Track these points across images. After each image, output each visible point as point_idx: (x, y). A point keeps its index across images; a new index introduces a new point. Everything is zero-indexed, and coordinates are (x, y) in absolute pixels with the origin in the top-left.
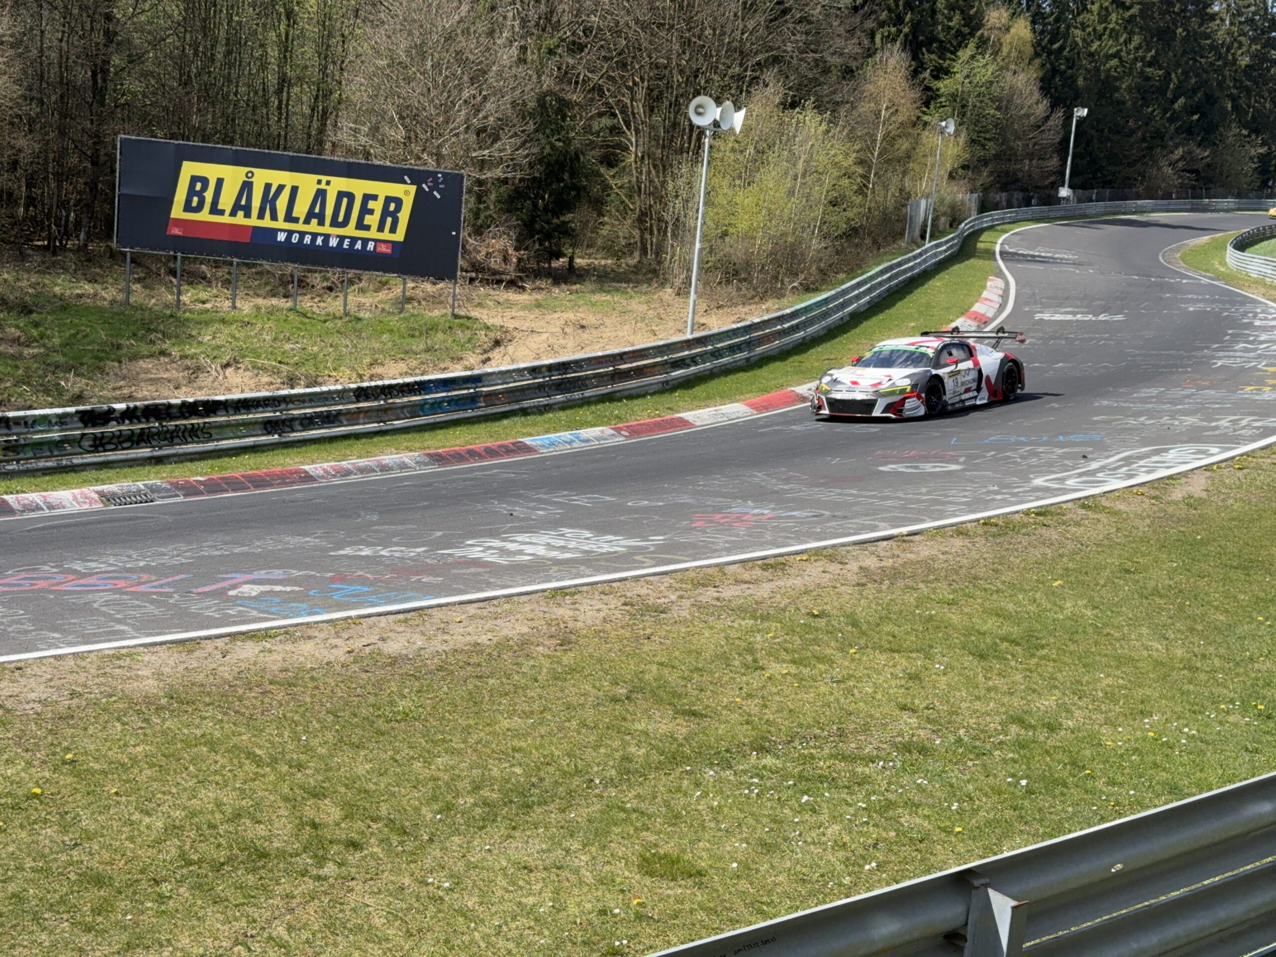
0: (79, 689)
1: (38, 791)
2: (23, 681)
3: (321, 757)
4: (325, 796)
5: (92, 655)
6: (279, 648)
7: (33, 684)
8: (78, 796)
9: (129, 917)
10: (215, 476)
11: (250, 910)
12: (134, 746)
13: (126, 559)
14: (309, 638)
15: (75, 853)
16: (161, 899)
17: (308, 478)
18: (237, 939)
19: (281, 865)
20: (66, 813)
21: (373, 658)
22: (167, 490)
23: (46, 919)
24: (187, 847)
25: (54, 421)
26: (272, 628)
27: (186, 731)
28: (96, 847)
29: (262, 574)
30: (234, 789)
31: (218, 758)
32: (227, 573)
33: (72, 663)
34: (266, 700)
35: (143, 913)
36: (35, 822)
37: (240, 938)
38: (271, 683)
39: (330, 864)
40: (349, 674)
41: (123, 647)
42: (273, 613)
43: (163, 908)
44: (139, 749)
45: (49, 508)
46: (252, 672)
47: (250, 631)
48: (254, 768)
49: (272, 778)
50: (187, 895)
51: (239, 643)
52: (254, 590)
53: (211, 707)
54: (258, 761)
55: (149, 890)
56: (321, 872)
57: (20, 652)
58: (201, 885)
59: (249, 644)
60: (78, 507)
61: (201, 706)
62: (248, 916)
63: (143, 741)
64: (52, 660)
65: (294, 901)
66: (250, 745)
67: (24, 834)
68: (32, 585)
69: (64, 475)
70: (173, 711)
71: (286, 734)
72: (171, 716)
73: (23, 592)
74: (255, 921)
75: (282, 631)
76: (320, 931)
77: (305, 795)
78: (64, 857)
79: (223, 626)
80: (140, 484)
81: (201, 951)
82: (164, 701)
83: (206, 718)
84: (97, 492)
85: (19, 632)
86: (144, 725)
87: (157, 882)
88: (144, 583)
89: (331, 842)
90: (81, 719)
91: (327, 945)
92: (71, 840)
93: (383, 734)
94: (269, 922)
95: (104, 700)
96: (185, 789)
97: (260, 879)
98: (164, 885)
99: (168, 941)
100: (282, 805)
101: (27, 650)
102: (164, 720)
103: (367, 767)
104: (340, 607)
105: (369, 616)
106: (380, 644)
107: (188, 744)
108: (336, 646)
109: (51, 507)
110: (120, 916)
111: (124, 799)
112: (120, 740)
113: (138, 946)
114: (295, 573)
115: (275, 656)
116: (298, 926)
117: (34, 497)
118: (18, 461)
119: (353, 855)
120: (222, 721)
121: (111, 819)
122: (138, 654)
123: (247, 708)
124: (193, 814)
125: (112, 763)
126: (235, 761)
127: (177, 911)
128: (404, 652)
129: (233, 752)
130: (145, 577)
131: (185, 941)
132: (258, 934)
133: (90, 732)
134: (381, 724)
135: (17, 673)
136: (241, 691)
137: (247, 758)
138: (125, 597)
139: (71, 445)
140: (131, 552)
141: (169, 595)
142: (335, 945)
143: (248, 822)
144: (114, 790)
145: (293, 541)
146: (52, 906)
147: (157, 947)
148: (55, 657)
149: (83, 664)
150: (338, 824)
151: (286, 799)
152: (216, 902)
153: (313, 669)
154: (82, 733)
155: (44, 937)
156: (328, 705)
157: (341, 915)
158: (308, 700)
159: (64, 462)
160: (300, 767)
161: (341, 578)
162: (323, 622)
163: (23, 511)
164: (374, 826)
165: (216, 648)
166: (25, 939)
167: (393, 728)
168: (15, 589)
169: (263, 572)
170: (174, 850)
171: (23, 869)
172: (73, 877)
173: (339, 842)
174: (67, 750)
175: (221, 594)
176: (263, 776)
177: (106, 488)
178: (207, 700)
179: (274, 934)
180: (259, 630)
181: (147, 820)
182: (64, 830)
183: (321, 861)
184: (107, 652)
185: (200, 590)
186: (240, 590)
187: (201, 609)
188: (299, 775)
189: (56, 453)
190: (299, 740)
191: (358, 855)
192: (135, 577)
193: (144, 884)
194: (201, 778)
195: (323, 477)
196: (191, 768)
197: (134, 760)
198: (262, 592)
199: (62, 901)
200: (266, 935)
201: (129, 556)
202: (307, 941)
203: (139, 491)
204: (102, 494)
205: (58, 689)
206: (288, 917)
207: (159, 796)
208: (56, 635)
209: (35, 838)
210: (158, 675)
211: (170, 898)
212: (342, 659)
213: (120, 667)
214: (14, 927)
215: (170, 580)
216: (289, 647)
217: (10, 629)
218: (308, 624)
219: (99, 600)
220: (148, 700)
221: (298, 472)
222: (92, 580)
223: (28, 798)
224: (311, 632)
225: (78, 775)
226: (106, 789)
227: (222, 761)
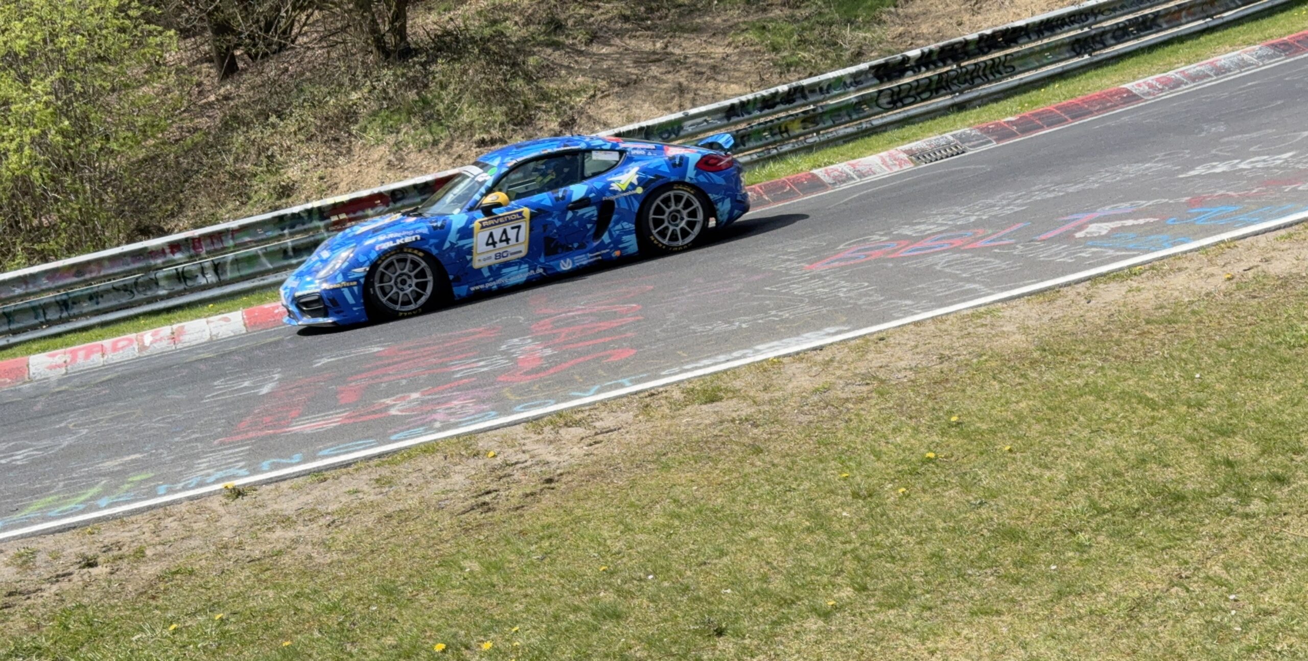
0: (947, 352)
1: (932, 455)
2: (889, 351)
3: (1221, 394)
4: (1234, 433)
5: (951, 317)
6: (1148, 285)
7: (900, 353)
8: (972, 457)
9: (1053, 567)
10: (1027, 112)
11: (1180, 553)
12: (1017, 403)
13: (955, 216)
14: (1180, 270)
15: (983, 511)
16: (1081, 548)
17: (1132, 97)
18: (1171, 581)
19: (1201, 507)
20: (965, 474)
21: (1258, 282)
22: (978, 138)
23: (970, 575)
24: (1096, 497)
25: (848, 81)
26: (1135, 265)
27: (1066, 382)
28: (1002, 503)
29: (1107, 210)
30: (1133, 435)
31: (1107, 405)
32: (1067, 214)
33: (933, 327)
34: (1146, 341)
35: (1066, 563)
36: (936, 485)
37: (1175, 580)
38: (1148, 322)
39: (1256, 501)
40: (1235, 302)
41: (980, 306)
42: (1131, 250)
43: (1086, 556)
44: (1023, 405)
45: (859, 177)
46: (1124, 314)
47: (1112, 272)
48: (1150, 413)
49: (1171, 420)
50: (1107, 542)
51: (1101, 286)
52: (1105, 228)
53: (1088, 355)
54: (1152, 404)
55: (1067, 541)
56: (1247, 510)
57: (878, 323)
58: (1119, 532)
59: (1113, 286)
60: (888, 171)
61: (1077, 355)
62: (1178, 558)
63: (1025, 397)
64: (912, 327)
65: (1225, 540)
66: (1139, 389)
67: (927, 498)
68: (867, 256)
69: (867, 139)
70: (1049, 363)
71: (1177, 374)
72: (1048, 369)
73: (862, 264)
74: (1186, 563)
75: (1147, 266)
76: (1261, 568)
77: (1212, 434)
78: (972, 516)
79: (1079, 271)
80: (948, 136)
81: (1137, 594)
82: (1036, 355)
83: (1085, 367)
84: (905, 152)
85: (870, 304)
86: (1021, 381)
87: (1073, 533)
88: (981, 238)
89: (1253, 479)
90: (957, 381)
91: (1272, 580)
92: (976, 499)
93: (1288, 361)
94: (1200, 562)
95: (975, 361)
96: (1080, 440)
97: (1182, 521)
98: (1080, 535)
99: (1100, 587)
100: (1189, 446)
101: (884, 320)
102: (1041, 374)
103: (1277, 398)
104: (1208, 232)
105: (1244, 237)
106: (1264, 266)
107: (1072, 395)
108: (1212, 275)
109: (861, 175)
110: (1043, 567)
111: (1018, 455)
112: (1001, 398)
113: (1070, 593)
114: (1144, 203)
115: (1145, 295)
116: (1236, 564)
117: (843, 167)
118: (818, 132)
119: (1280, 490)
120: (1102, 368)
121: (1010, 476)
122: (998, 310)
123: (1127, 352)
124: (1094, 464)
125: (998, 421)
126: (1127, 407)
127: (1101, 558)
128: (1294, 271)
129: (1123, 399)
130: (980, 232)
131: (1116, 586)
132: (1193, 574)
133: (969, 391)
134: (1283, 351)
135: (881, 344)
136: (1116, 336)
137: (1139, 403)
138: (966, 255)
139: (869, 106)
140: (957, 209)
141: (1012, 246)
142: (1282, 580)
143: (1154, 466)
144: (1008, 448)
145: (1132, 170)
146: (972, 562)
147: (1088, 593)
148: (916, 324)
149: (943, 327)
150: (1255, 461)
151: (1191, 440)
152: (1140, 547)
153: (1191, 303)
154: (959, 394)
155: (973, 591)
156: (1217, 338)
157: (1281, 550)
158: (1193, 335)
159: (864, 126)
160: (1200, 405)
161: (1198, 201)
162: (1191, 251)
163: (835, 184)
164: (1298, 459)
165: (1079, 294)
166: (955, 594)
167: (1297, 355)
168: (852, 262)
169: (1107, 208)
170: (1082, 500)
171: (936, 531)
172: (987, 534)
173: (1262, 478)
174: (950, 413)
175: (1068, 237)
176: (1160, 419)
177: (914, 145)
178: (1082, 348)
179: (1211, 573)
180: (1121, 269)
181: (1047, 474)
182: (966, 489)
183: (1245, 498)
184: (965, 312)
185: (1043, 237)
186: (1088, 230)
187: (1051, 256)
188: (1201, 414)
189: (855, 117)
190: (1193, 378)
191: (1286, 490)
192: (969, 233)
193: (1059, 537)
194: (1094, 427)
195: (1149, 94)
196: (1081, 418)
197: (1021, 418)
198: (1113, 230)
199: (982, 557)
200: (1202, 575)
201: (957, 213)
202: (1249, 578)
203: (949, 143)
204: (910, 153)
205: (926, 354)
206: (1222, 556)
207: (1054, 449)
208: (909, 302)
209: (939, 500)
210: (1024, 329)
211: (1090, 546)
212: (1223, 287)
213: (983, 325)
214: (941, 584)
215: (1007, 231)
216: (1159, 283)
217: (860, 302)
218: (1175, 255)
219: (940, 261)
220: (1020, 355)
221: (1119, 92)
222: (927, 243)
223: (923, 463)
224: (1179, 264)
225: (967, 436)
226: (998, 447)
227: (1112, 409)
